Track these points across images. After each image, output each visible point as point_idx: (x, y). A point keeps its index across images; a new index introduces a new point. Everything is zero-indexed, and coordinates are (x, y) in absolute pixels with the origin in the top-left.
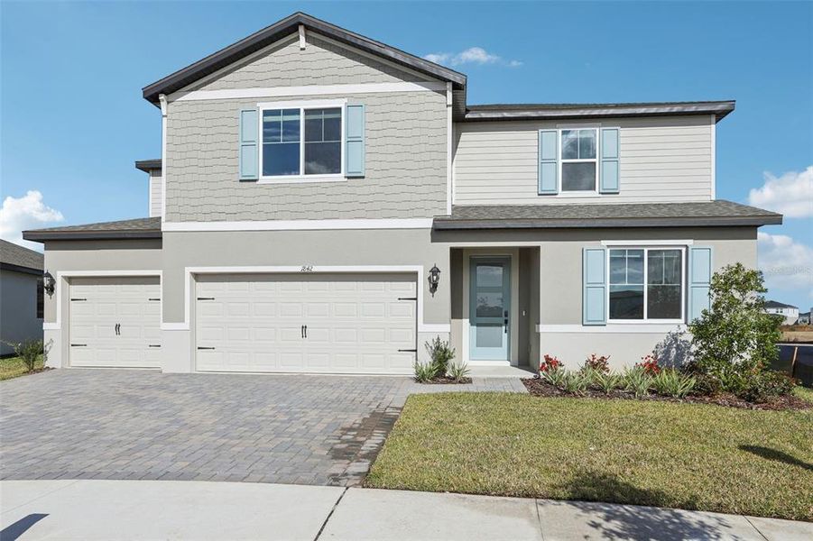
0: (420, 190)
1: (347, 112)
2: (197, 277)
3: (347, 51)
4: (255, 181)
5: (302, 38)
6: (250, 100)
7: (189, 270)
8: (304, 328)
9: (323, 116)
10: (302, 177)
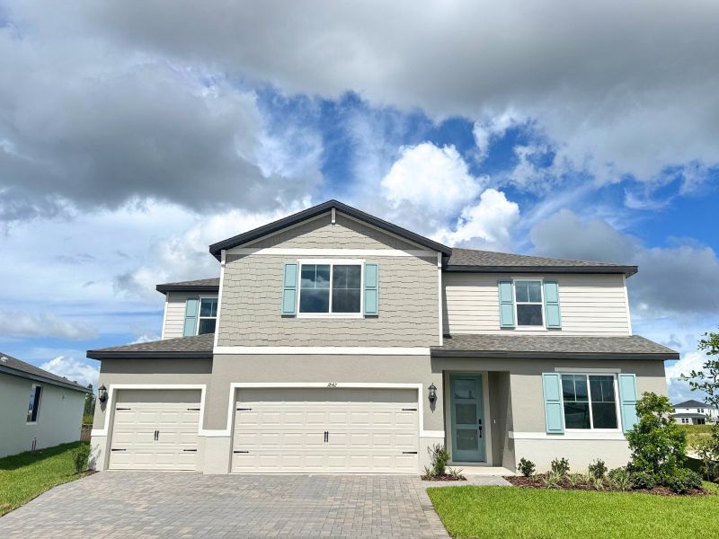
0: (419, 326)
1: (366, 269)
3: (366, 226)
4: (293, 316)
6: (291, 257)
7: (234, 385)
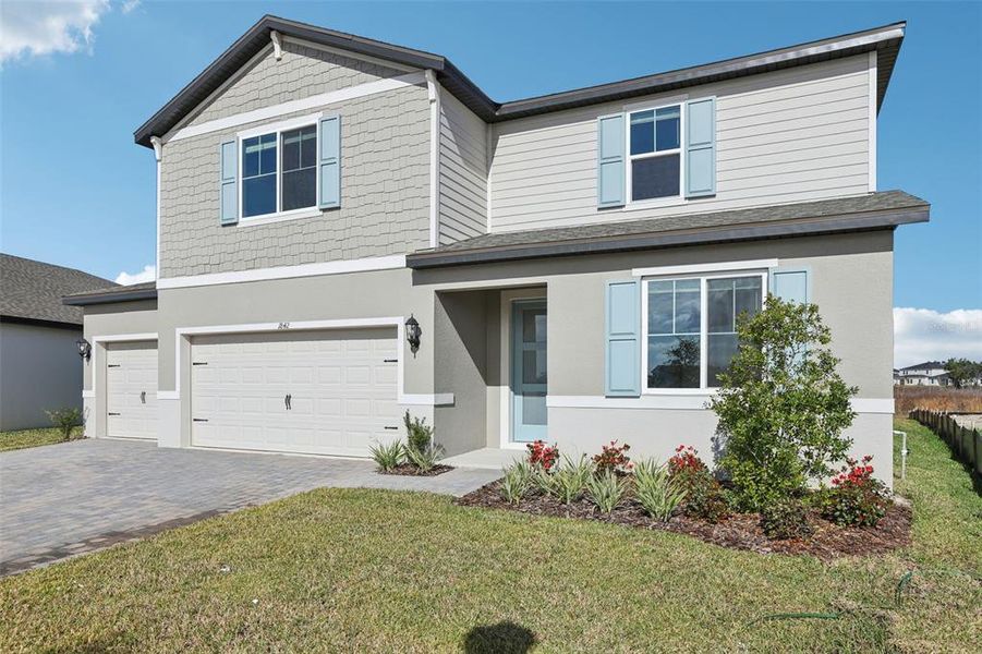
0: (399, 217)
1: (322, 129)
2: (192, 339)
3: (323, 52)
4: (235, 224)
5: (277, 47)
6: (230, 130)
7: (180, 331)
8: (288, 398)
9: (299, 139)
10: (280, 215)
